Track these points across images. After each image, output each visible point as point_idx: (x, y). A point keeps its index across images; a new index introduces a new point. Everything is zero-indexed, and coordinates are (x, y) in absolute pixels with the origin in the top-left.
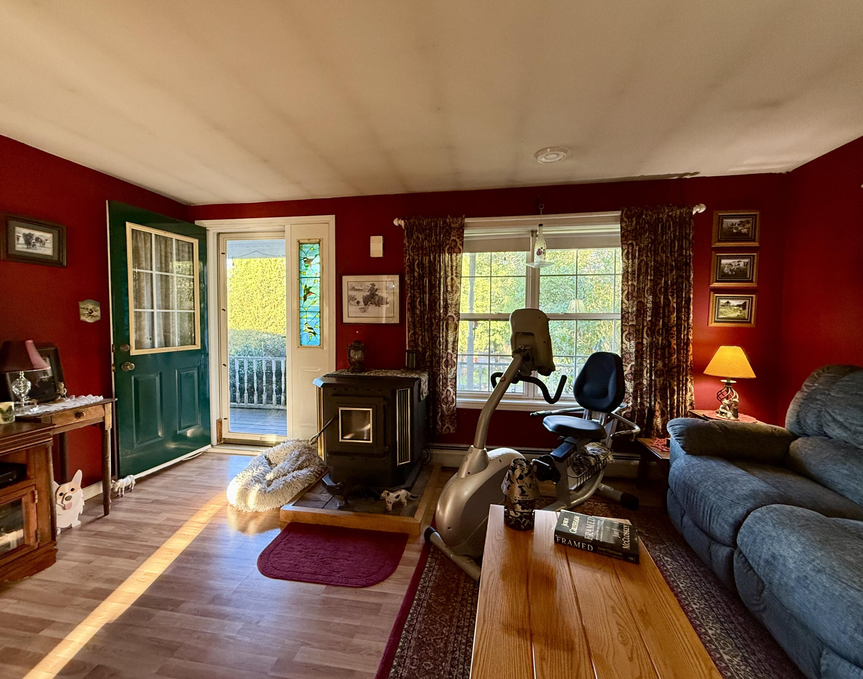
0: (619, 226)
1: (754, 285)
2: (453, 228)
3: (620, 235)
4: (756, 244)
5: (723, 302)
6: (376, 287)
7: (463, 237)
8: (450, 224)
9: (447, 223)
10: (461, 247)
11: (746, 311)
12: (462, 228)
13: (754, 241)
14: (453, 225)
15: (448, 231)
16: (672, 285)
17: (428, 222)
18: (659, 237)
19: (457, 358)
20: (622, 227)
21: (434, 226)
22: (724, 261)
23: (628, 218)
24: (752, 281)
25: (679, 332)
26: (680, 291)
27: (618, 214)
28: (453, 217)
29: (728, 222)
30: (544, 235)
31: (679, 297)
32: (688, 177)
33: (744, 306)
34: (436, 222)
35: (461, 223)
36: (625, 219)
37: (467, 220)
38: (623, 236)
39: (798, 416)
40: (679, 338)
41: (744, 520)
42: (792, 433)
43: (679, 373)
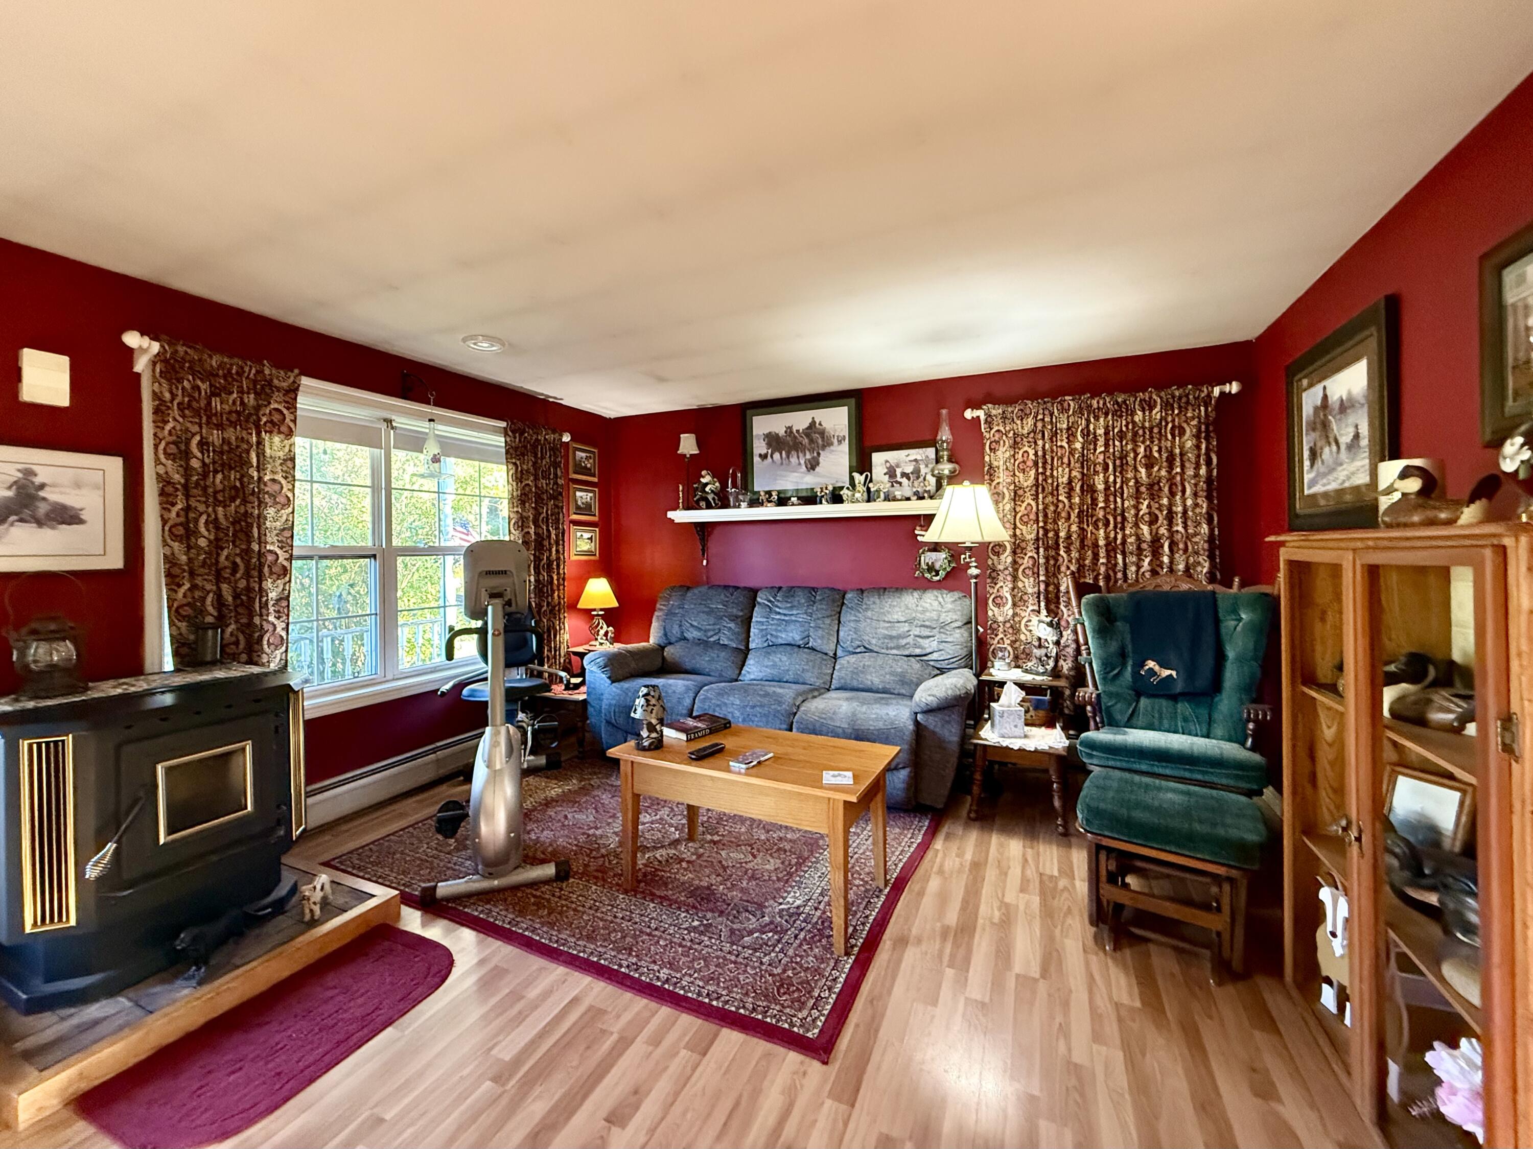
0: (503, 439)
1: (596, 519)
2: (276, 387)
3: (504, 450)
4: (595, 480)
5: (579, 534)
6: (38, 480)
7: (296, 408)
8: (271, 380)
9: (264, 375)
10: (292, 425)
11: (593, 544)
12: (293, 391)
13: (594, 476)
14: (276, 382)
15: (264, 390)
16: (552, 515)
17: (222, 362)
18: (539, 461)
19: (287, 629)
20: (506, 442)
21: (237, 373)
22: (578, 494)
23: (512, 431)
24: (595, 515)
25: (558, 566)
26: (557, 521)
27: (503, 424)
28: (277, 365)
29: (580, 454)
30: (438, 436)
31: (557, 528)
32: (551, 400)
33: (591, 539)
34: (242, 368)
35: (294, 382)
36: (510, 433)
37: (305, 381)
38: (507, 452)
39: (665, 628)
40: (558, 573)
41: (693, 706)
42: (659, 645)
43: (559, 611)
